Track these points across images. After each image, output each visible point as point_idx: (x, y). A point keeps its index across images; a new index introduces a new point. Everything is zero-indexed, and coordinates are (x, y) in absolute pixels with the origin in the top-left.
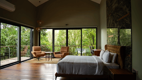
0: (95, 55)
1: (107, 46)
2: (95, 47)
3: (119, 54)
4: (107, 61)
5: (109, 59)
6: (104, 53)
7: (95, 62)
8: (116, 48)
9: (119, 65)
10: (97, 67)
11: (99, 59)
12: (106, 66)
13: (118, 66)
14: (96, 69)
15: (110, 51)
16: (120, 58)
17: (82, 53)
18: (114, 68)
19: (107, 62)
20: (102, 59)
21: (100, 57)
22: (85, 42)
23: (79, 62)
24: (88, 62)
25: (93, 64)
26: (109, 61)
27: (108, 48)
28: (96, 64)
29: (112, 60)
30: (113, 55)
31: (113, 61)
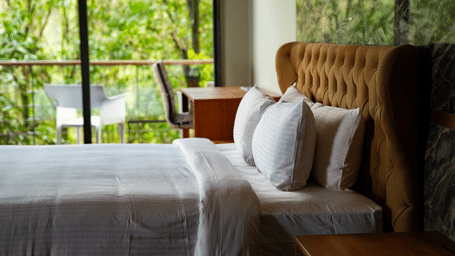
0: (198, 135)
1: (297, 50)
2: (209, 70)
3: (378, 114)
4: (283, 178)
5: (299, 158)
6: (264, 108)
7: (180, 191)
8: (363, 63)
9: (380, 200)
10: (201, 233)
11: (224, 162)
12: (277, 214)
13: (373, 209)
14: (191, 247)
15: (319, 93)
16: (385, 146)
17: (95, 121)
18: (339, 230)
19: (282, 188)
20: (251, 163)
21: (233, 151)
22: (121, 27)
23: (39, 193)
24: (124, 189)
25: (169, 204)
26: (296, 172)
27: (304, 68)
28: (191, 202)
29: (327, 163)
30: (334, 127)
31: (334, 176)
